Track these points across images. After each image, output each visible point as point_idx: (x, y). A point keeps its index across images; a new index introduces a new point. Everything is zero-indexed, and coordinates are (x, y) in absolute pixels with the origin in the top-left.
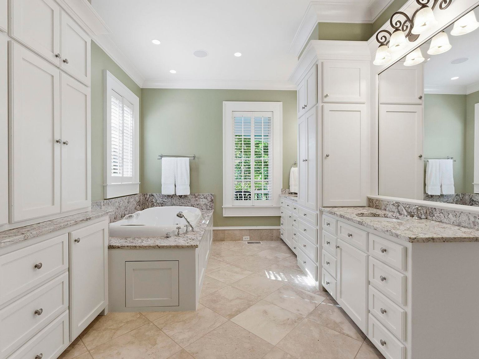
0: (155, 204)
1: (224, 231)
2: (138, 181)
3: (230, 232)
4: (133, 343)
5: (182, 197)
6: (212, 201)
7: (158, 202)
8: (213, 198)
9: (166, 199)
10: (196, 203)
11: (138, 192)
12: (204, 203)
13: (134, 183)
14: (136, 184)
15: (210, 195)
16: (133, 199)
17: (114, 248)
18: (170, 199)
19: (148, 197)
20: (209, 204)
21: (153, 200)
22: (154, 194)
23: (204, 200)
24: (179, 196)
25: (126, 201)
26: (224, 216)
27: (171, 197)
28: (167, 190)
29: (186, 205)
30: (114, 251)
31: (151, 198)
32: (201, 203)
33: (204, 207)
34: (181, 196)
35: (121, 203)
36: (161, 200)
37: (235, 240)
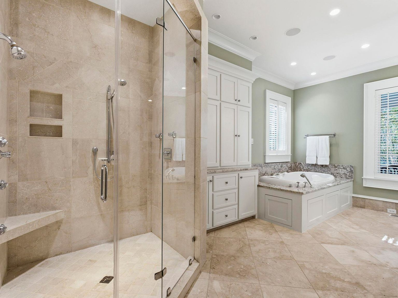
0: (302, 170)
1: (364, 199)
2: (290, 153)
3: (371, 201)
4: (262, 230)
5: (324, 166)
6: (351, 171)
7: (305, 168)
8: (352, 169)
9: (310, 167)
10: (335, 172)
11: (290, 161)
12: (343, 172)
13: (286, 154)
14: (289, 155)
15: (349, 166)
16: (285, 165)
17: (260, 186)
18: (313, 168)
19: (297, 164)
20: (348, 174)
21: (301, 167)
22: (301, 163)
23: (343, 170)
24: (321, 165)
25: (280, 166)
26: (364, 185)
27: (314, 166)
28: (310, 160)
29: (327, 173)
30: (260, 188)
31: (299, 165)
32: (341, 172)
33: (343, 176)
34: (322, 166)
35: (276, 166)
36: (307, 167)
37: (378, 210)
